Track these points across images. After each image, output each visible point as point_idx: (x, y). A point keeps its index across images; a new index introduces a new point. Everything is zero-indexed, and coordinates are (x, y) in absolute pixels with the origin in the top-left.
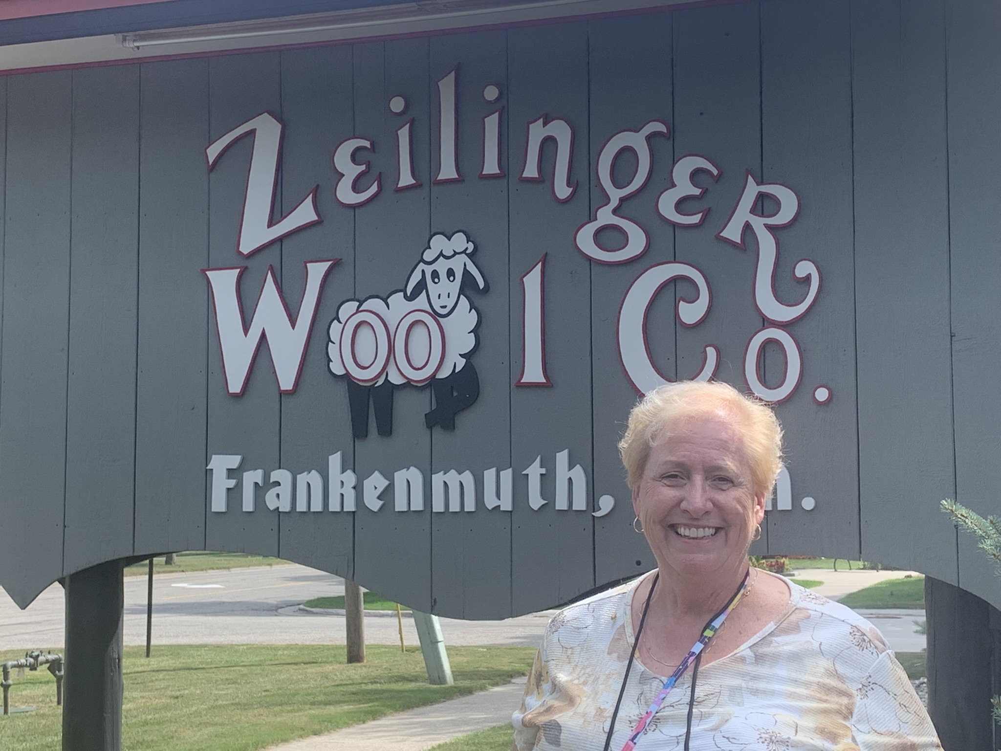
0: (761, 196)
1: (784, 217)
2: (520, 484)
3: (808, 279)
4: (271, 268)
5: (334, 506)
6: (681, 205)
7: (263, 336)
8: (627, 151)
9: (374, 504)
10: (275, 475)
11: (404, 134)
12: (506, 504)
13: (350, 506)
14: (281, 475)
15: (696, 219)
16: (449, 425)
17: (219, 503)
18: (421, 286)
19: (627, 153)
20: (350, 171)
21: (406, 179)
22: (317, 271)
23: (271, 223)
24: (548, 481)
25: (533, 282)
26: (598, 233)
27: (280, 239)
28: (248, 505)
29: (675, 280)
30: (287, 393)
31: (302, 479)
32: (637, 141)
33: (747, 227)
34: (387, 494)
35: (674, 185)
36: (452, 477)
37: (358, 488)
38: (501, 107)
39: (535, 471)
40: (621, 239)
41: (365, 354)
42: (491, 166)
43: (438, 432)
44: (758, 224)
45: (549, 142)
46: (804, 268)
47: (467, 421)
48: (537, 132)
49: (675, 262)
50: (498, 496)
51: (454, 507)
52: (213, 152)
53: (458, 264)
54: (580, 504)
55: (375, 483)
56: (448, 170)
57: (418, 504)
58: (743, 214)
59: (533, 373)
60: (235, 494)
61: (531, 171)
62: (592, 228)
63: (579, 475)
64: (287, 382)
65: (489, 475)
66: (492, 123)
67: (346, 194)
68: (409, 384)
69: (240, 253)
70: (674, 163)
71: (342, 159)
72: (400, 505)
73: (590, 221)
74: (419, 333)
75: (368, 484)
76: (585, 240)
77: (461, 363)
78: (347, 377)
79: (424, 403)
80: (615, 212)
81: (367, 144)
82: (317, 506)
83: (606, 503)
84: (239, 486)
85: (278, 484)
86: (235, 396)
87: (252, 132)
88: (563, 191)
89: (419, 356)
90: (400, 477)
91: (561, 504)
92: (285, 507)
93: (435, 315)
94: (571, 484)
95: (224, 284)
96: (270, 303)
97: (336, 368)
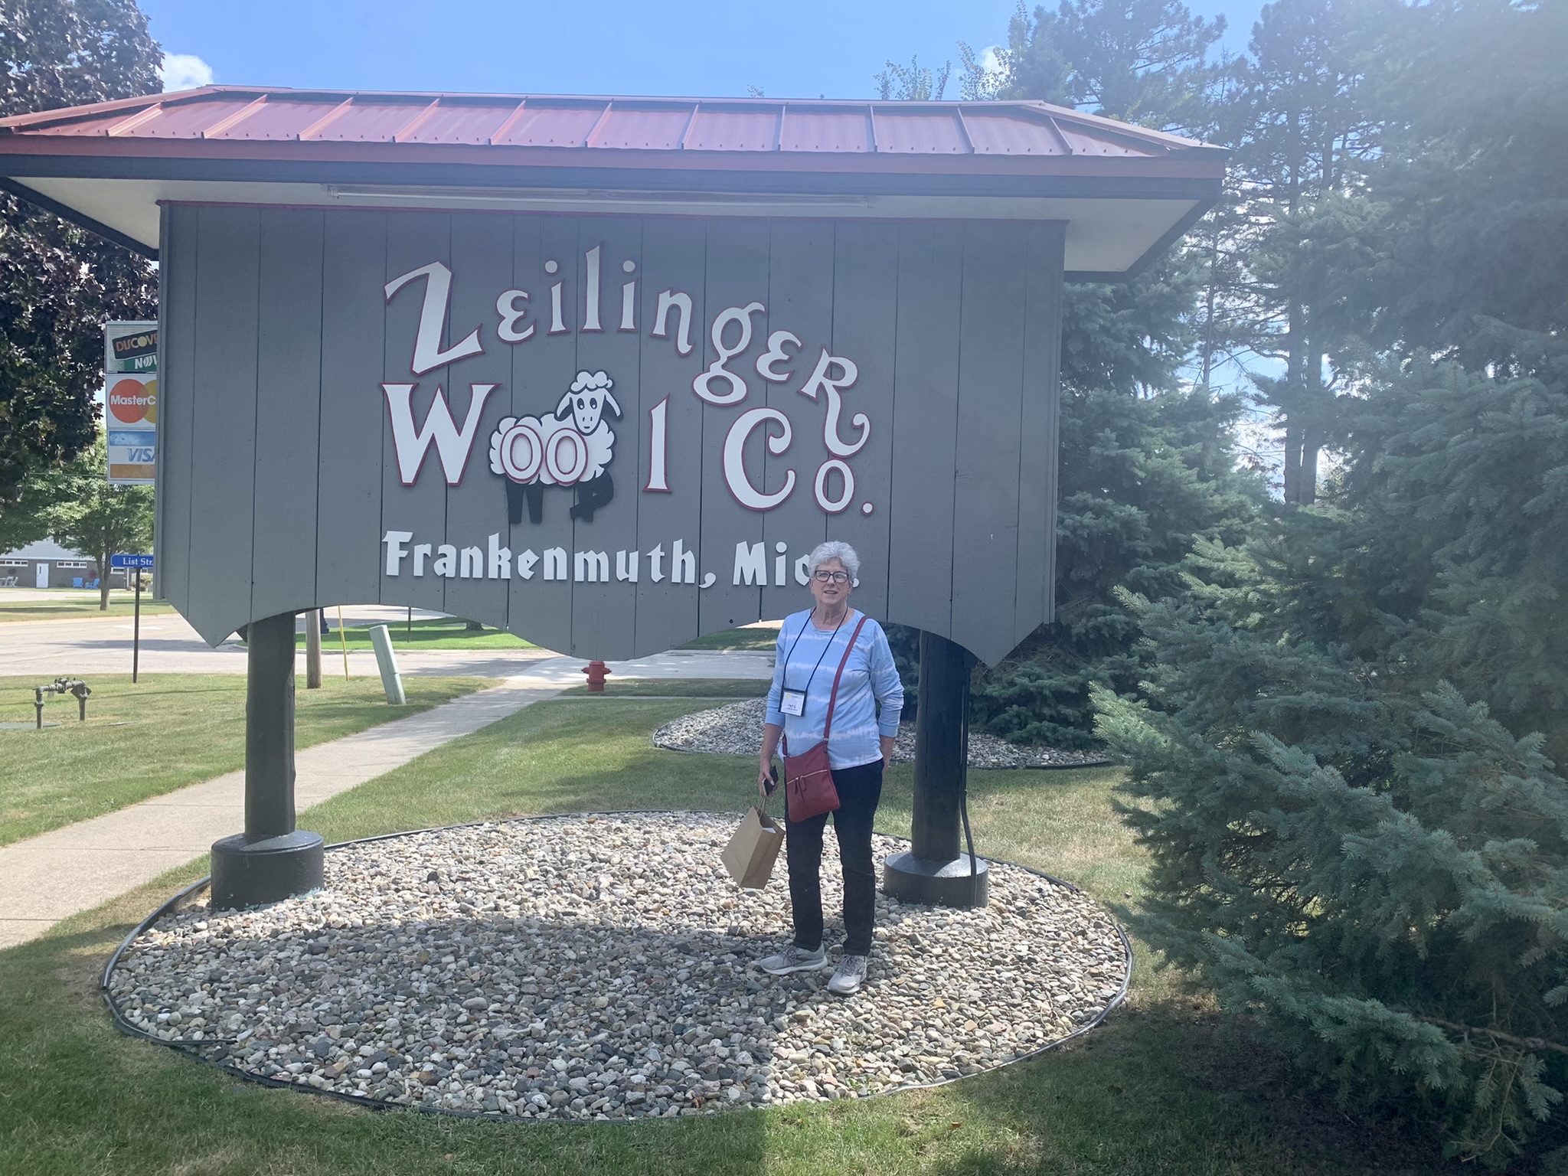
0: (832, 365)
1: (848, 380)
2: (645, 563)
3: (862, 426)
4: (440, 386)
5: (493, 574)
6: (774, 366)
7: (433, 439)
8: (734, 322)
9: (525, 573)
10: (442, 549)
11: (556, 290)
12: (633, 577)
13: (506, 574)
14: (448, 549)
15: (784, 377)
16: (589, 518)
17: (392, 568)
18: (569, 410)
19: (734, 325)
20: (511, 315)
21: (557, 326)
22: (480, 392)
23: (440, 351)
24: (666, 562)
25: (659, 414)
26: (710, 382)
27: (448, 364)
28: (418, 571)
29: (766, 421)
30: (453, 485)
31: (466, 553)
32: (742, 315)
33: (821, 387)
34: (538, 567)
35: (768, 351)
36: (591, 557)
37: (513, 562)
38: (637, 277)
39: (656, 554)
40: (728, 387)
41: (522, 459)
42: (628, 323)
43: (579, 522)
44: (829, 385)
45: (674, 309)
46: (860, 419)
47: (602, 515)
48: (665, 301)
49: (766, 407)
50: (627, 571)
51: (592, 578)
52: (391, 289)
53: (600, 395)
54: (690, 578)
55: (527, 559)
56: (592, 322)
57: (562, 575)
58: (818, 377)
59: (658, 481)
60: (406, 562)
61: (660, 329)
62: (706, 377)
63: (690, 558)
64: (453, 475)
65: (621, 556)
66: (629, 290)
67: (506, 332)
68: (557, 484)
69: (413, 372)
70: (768, 337)
71: (504, 305)
72: (548, 575)
73: (704, 372)
74: (567, 447)
75: (522, 558)
76: (700, 386)
77: (600, 471)
78: (506, 476)
79: (569, 500)
80: (723, 367)
81: (525, 295)
82: (478, 573)
83: (710, 579)
84: (411, 556)
85: (444, 555)
86: (407, 485)
87: (427, 275)
88: (684, 347)
89: (566, 463)
90: (549, 554)
91: (676, 578)
92: (450, 573)
93: (580, 433)
94: (684, 564)
95: (399, 396)
96: (439, 414)
97: (497, 469)
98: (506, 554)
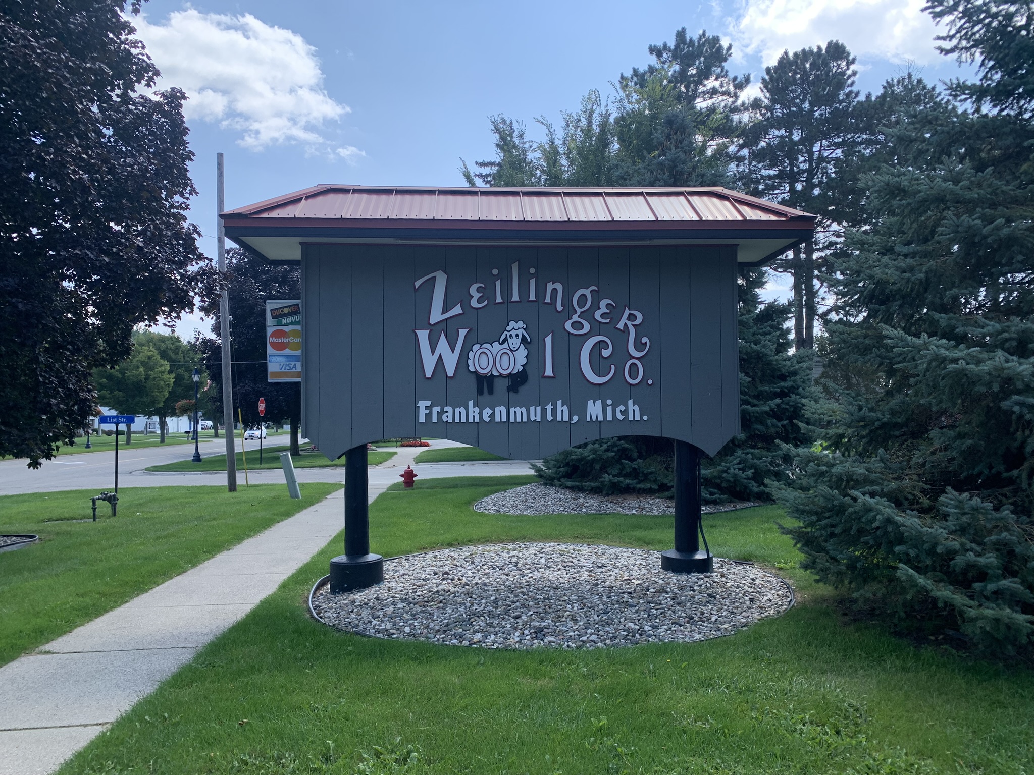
0: (630, 314)
1: (637, 322)
2: (544, 411)
3: (646, 343)
4: (443, 330)
5: (471, 420)
6: (603, 315)
7: (440, 355)
8: (583, 296)
9: (487, 419)
10: (446, 409)
11: (498, 283)
12: (539, 419)
13: (477, 420)
14: (448, 409)
15: (608, 321)
16: (516, 391)
17: (422, 419)
18: (505, 340)
20: (476, 296)
21: (499, 300)
22: (463, 333)
23: (442, 314)
24: (554, 411)
25: (548, 340)
26: (572, 324)
27: (446, 320)
28: (435, 420)
29: (600, 342)
30: (450, 378)
31: (457, 410)
33: (626, 324)
34: (492, 416)
35: (599, 309)
36: (518, 410)
37: (481, 414)
38: (536, 276)
39: (549, 407)
40: (581, 326)
41: (484, 364)
42: (532, 297)
43: (511, 394)
44: (629, 324)
45: (555, 291)
46: (645, 340)
47: (523, 389)
48: (550, 286)
49: (600, 335)
50: (535, 416)
51: (519, 420)
52: (417, 284)
53: (520, 332)
54: (566, 418)
55: (487, 412)
56: (516, 298)
57: (504, 419)
58: (624, 320)
59: (549, 372)
60: (428, 416)
61: (548, 300)
62: (570, 322)
63: (565, 409)
64: (450, 373)
65: (532, 409)
66: (533, 282)
67: (474, 303)
68: (501, 375)
69: (430, 324)
70: (600, 301)
71: (473, 290)
72: (497, 419)
73: (570, 319)
74: (505, 357)
75: (484, 412)
76: (568, 326)
77: (521, 368)
78: (476, 372)
79: (506, 383)
80: (579, 317)
81: (483, 286)
82: (464, 420)
83: (575, 418)
84: (431, 413)
85: (447, 412)
86: (429, 379)
87: (435, 277)
88: (560, 308)
89: (505, 365)
90: (497, 409)
91: (559, 419)
92: (450, 420)
93: (511, 350)
94: (563, 412)
95: (423, 335)
96: (443, 344)
97: (472, 369)
98: (477, 410)
